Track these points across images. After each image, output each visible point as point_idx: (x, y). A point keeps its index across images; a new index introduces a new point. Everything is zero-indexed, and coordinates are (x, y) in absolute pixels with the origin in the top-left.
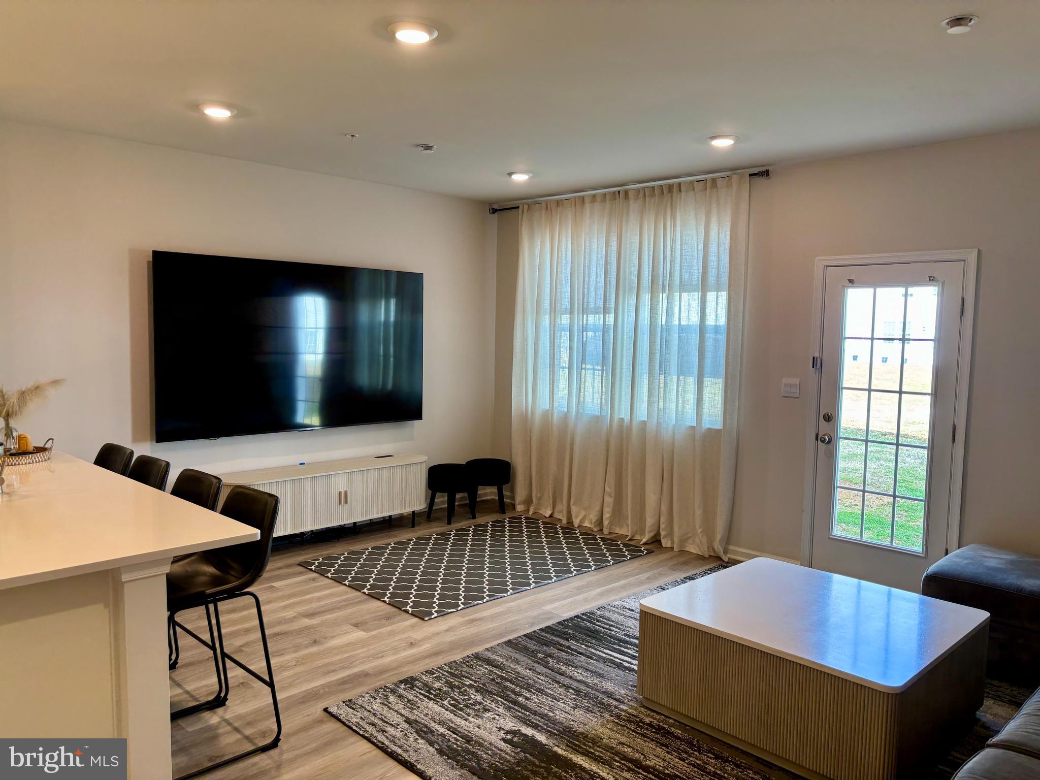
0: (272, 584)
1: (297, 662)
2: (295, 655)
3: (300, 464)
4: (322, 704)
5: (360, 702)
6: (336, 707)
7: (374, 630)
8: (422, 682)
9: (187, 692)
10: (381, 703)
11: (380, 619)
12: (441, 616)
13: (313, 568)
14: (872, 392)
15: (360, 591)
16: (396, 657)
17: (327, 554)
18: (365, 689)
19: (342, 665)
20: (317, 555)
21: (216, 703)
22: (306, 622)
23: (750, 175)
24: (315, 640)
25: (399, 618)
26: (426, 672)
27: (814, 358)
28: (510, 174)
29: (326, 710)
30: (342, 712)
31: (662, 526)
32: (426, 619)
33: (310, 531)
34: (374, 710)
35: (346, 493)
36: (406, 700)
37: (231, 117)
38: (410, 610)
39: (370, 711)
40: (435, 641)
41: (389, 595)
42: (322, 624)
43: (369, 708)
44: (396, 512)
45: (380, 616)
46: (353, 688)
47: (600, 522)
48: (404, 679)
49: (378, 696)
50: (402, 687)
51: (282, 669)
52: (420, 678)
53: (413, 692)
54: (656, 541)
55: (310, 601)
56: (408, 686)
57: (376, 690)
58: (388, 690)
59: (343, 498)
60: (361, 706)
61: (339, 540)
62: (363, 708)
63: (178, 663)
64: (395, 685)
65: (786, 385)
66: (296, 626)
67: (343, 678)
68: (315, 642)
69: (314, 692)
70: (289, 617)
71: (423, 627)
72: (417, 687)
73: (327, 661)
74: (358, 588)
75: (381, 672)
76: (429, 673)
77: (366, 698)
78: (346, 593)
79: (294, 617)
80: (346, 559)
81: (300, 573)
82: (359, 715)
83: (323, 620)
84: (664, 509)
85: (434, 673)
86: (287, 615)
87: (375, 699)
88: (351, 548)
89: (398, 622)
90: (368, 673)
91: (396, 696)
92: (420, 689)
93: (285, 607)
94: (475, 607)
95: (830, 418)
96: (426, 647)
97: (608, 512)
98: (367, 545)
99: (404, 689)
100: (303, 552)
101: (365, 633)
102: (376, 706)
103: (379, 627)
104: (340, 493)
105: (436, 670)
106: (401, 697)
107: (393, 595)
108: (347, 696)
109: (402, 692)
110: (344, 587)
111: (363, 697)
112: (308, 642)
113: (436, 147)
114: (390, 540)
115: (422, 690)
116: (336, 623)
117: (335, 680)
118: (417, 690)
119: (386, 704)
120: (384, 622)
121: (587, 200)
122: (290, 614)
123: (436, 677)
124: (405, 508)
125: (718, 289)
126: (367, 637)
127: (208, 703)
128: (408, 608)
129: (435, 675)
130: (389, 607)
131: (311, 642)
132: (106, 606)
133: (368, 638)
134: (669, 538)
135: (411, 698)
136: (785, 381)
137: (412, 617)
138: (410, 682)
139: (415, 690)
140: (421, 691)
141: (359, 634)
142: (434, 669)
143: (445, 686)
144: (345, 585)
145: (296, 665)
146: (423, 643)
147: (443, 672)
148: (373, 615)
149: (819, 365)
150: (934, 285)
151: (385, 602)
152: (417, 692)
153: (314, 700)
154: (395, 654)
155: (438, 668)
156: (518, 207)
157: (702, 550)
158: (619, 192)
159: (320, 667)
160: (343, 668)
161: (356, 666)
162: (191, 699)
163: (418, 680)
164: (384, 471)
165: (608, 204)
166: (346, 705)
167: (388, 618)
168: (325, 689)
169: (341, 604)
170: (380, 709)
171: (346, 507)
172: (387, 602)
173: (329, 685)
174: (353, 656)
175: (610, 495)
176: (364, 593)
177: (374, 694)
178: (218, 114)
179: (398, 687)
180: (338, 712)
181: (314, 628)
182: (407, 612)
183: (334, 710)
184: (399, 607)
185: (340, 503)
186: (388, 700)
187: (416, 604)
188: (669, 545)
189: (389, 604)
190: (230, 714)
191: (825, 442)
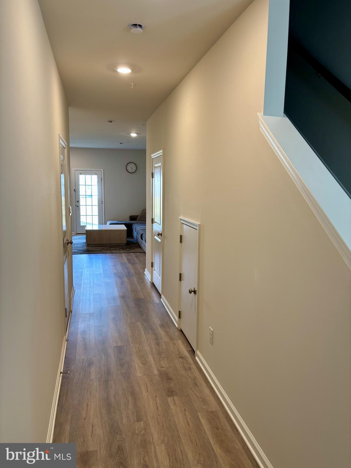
14: (86, 196)
27: (74, 189)
149: (75, 191)
191: (78, 206)
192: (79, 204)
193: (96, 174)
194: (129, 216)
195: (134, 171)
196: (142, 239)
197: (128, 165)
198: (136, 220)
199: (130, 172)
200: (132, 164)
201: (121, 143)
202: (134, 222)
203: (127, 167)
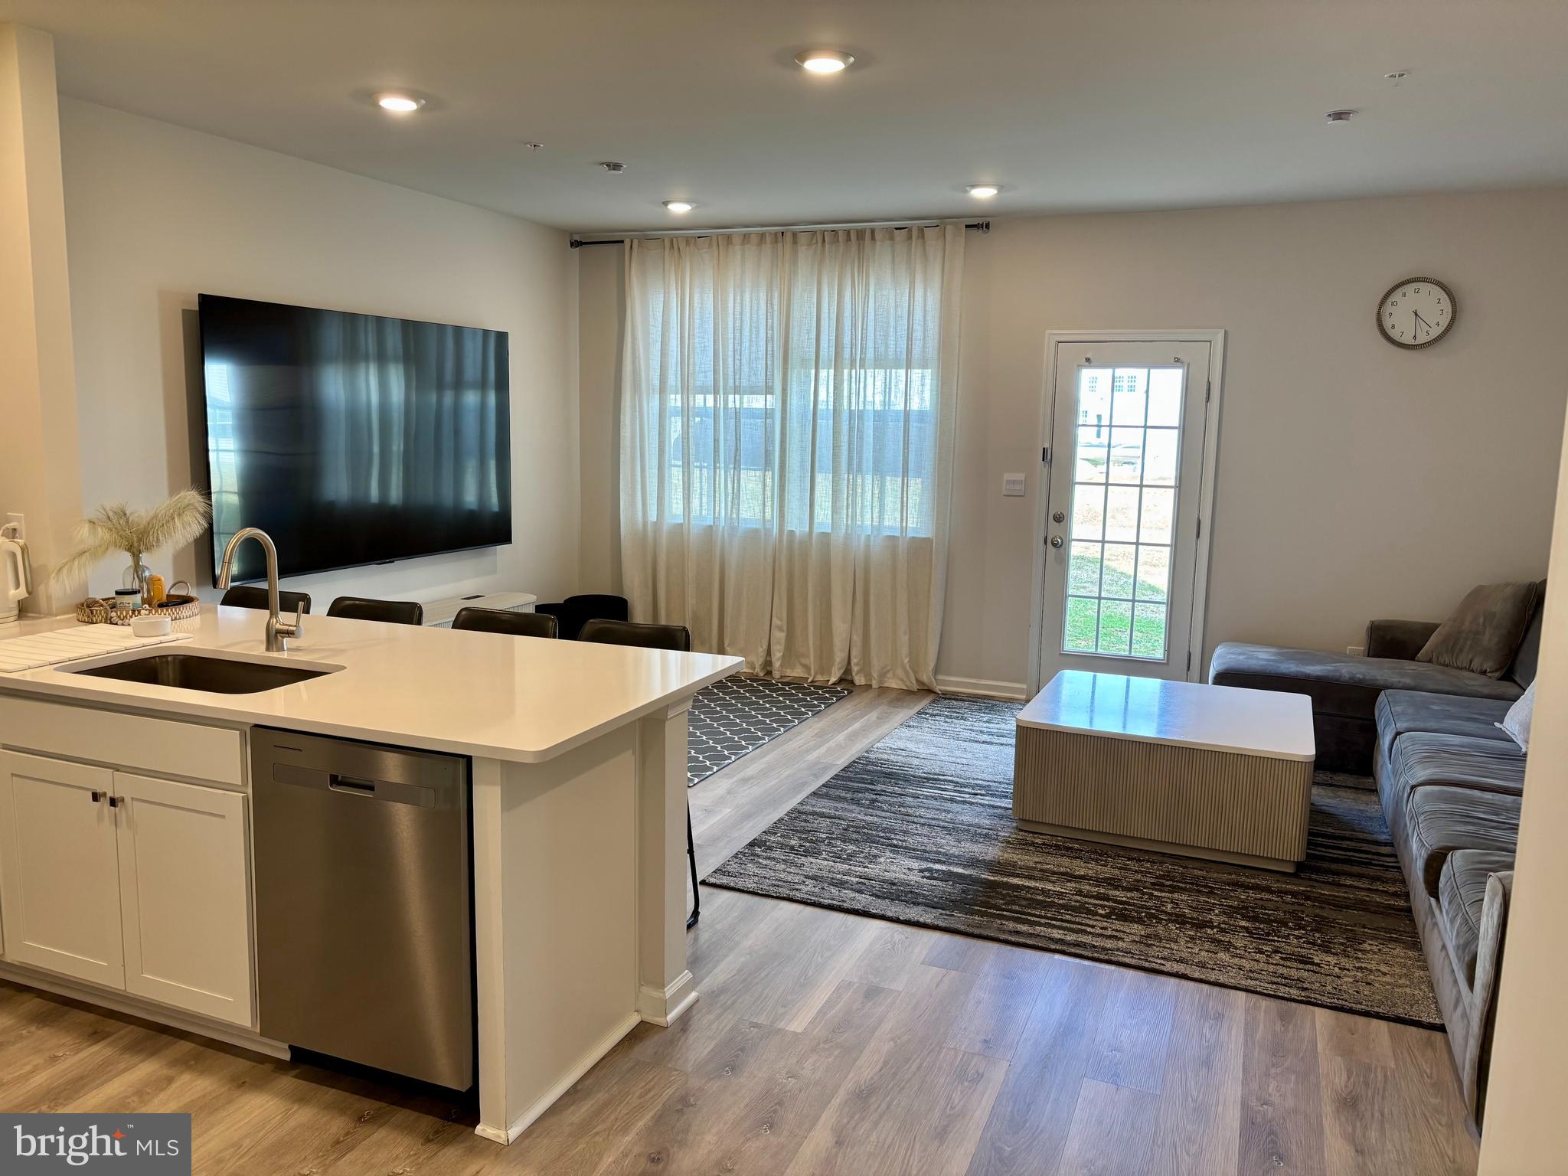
12: (702, 780)
14: (1109, 487)
23: (967, 226)
27: (1044, 449)
28: (666, 203)
31: (854, 661)
37: (417, 111)
47: (768, 664)
54: (846, 680)
65: (1008, 482)
84: (857, 639)
94: (728, 767)
95: (1062, 518)
97: (779, 651)
113: (625, 166)
121: (737, 240)
125: (924, 366)
134: (862, 675)
136: (1007, 476)
149: (1049, 458)
150: (1178, 367)
156: (622, 242)
157: (908, 683)
158: (783, 233)
165: (767, 247)
175: (780, 629)
178: (398, 106)
188: (863, 682)
191: (1055, 545)
192: (1067, 530)
193: (1177, 360)
194: (1367, 624)
195: (1435, 332)
196: (1433, 890)
197: (1397, 296)
198: (1412, 657)
199: (1407, 339)
200: (1425, 287)
201: (1339, 116)
202: (1395, 679)
203: (1388, 308)
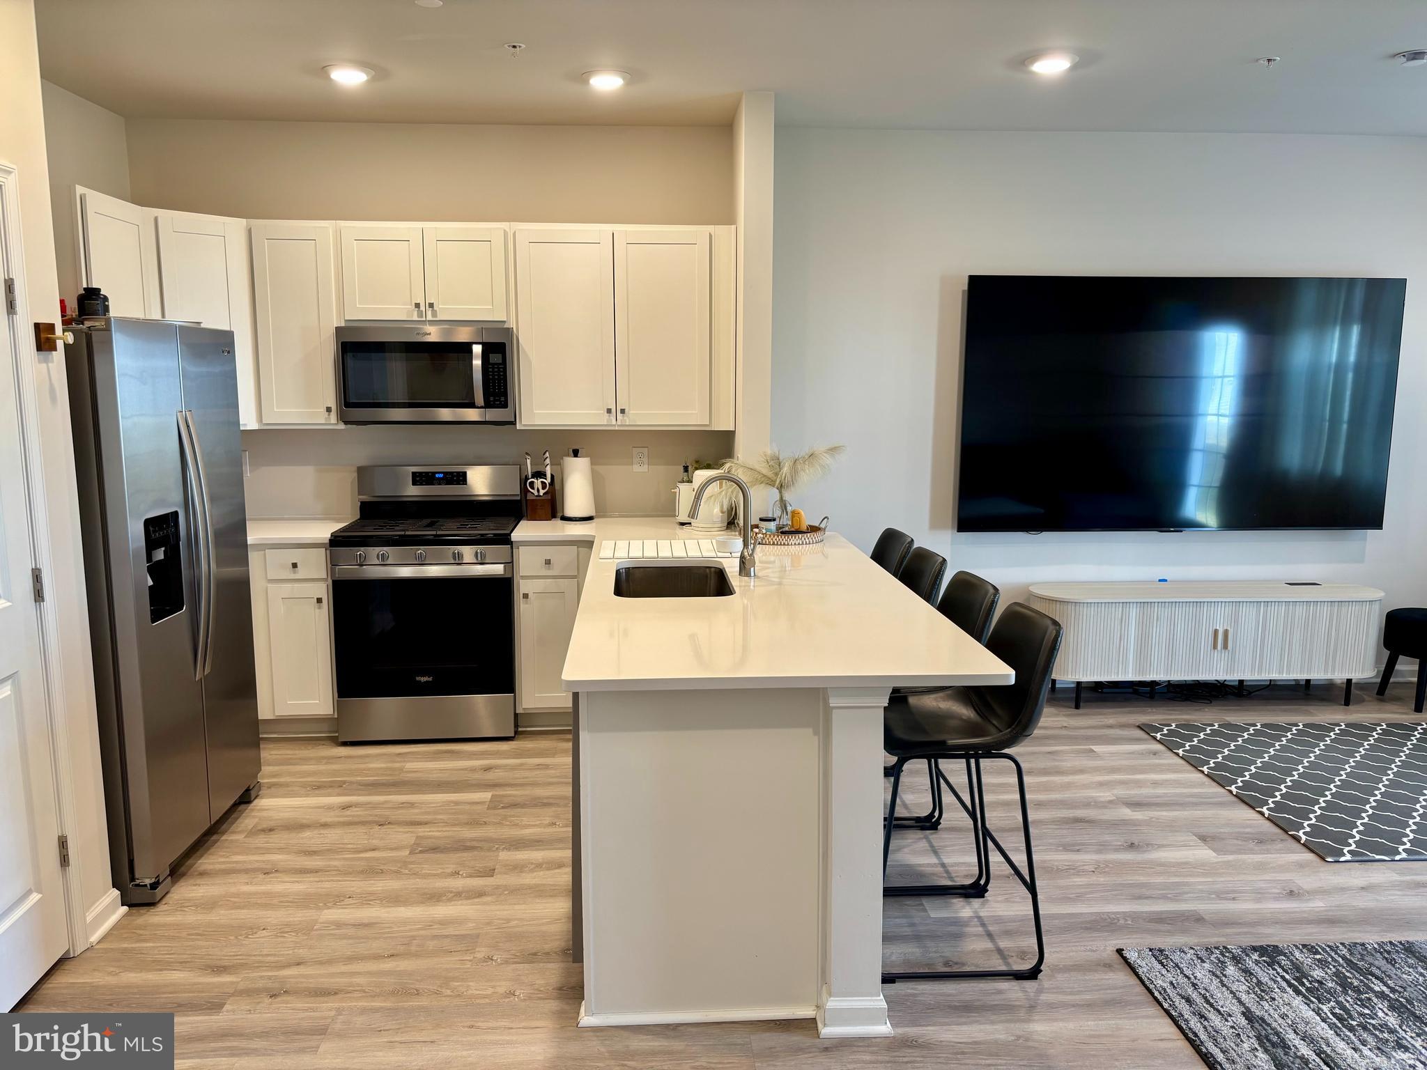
0: (1091, 747)
1: (1096, 869)
2: (1095, 857)
3: (1160, 581)
4: (1118, 942)
5: (1176, 957)
6: (1136, 954)
7: (1232, 853)
8: (1291, 961)
9: (943, 865)
10: (1210, 971)
11: (1246, 839)
12: (1358, 862)
13: (1158, 736)
15: (1224, 787)
16: (1257, 906)
17: (1185, 720)
18: (1192, 940)
19: (1164, 892)
20: (1170, 717)
21: (972, 891)
22: (1127, 813)
24: (1132, 844)
25: (1280, 846)
26: (1304, 946)
29: (1120, 951)
30: (1143, 964)
32: (1329, 859)
33: (1165, 682)
34: (1195, 977)
35: (1226, 633)
36: (1254, 980)
38: (1304, 838)
39: (1189, 978)
40: (1336, 900)
41: (1272, 805)
42: (1148, 823)
43: (1188, 972)
44: (1317, 674)
45: (1248, 833)
46: (1171, 933)
48: (1261, 947)
49: (1209, 958)
50: (1254, 957)
51: (1072, 871)
52: (1290, 952)
53: (1271, 972)
55: (1139, 784)
56: (1264, 958)
57: (1207, 948)
58: (1227, 954)
59: (1221, 641)
60: (1177, 965)
61: (1211, 703)
62: (1179, 968)
63: (940, 823)
64: (1244, 951)
66: (1108, 815)
67: (1162, 912)
68: (1132, 846)
69: (1109, 920)
70: (1102, 799)
71: (1319, 872)
72: (1280, 966)
73: (1143, 879)
74: (1222, 783)
75: (1225, 922)
76: (1308, 950)
77: (1189, 955)
78: (1202, 785)
79: (1110, 802)
80: (1214, 732)
81: (1137, 740)
82: (1169, 977)
83: (1152, 816)
85: (1317, 953)
86: (1100, 797)
87: (1203, 961)
88: (1227, 719)
89: (1279, 851)
90: (1203, 918)
91: (1240, 969)
92: (1284, 970)
93: (1101, 785)
96: (1317, 905)
98: (1255, 718)
99: (1257, 962)
100: (1150, 710)
101: (1214, 854)
102: (1202, 973)
103: (1239, 852)
104: (1216, 632)
105: (1323, 949)
106: (1247, 972)
107: (1279, 807)
108: (1158, 942)
109: (1250, 964)
110: (1201, 775)
111: (1183, 951)
112: (1120, 843)
114: (1299, 718)
115: (1288, 973)
116: (1172, 827)
117: (1146, 912)
118: (1279, 970)
119: (1218, 974)
120: (1251, 845)
122: (1105, 795)
123: (1319, 960)
124: (1333, 671)
126: (1215, 860)
127: (963, 887)
128: (1301, 833)
129: (1318, 957)
130: (1268, 823)
131: (1125, 845)
132: (816, 733)
133: (1216, 863)
135: (1265, 979)
137: (1304, 849)
138: (1270, 954)
139: (1276, 970)
140: (1285, 974)
141: (1205, 854)
142: (1319, 946)
143: (1333, 980)
144: (1203, 772)
145: (1093, 871)
146: (1312, 897)
147: (1336, 957)
148: (1237, 830)
151: (1262, 814)
152: (1278, 973)
153: (1107, 931)
154: (1258, 900)
155: (1329, 946)
159: (1131, 885)
160: (1164, 898)
161: (1185, 901)
162: (945, 875)
163: (1285, 955)
164: (1297, 607)
166: (1154, 956)
167: (1261, 840)
168: (1126, 920)
169: (1187, 799)
170: (1206, 981)
171: (1225, 654)
172: (1266, 816)
173: (1135, 916)
174: (1187, 884)
176: (1231, 792)
177: (1203, 954)
178: (1052, 67)
179: (1247, 955)
180: (1138, 961)
181: (1135, 825)
182: (1297, 839)
183: (1132, 956)
184: (1286, 828)
185: (1215, 647)
186: (1224, 970)
187: (1315, 831)
189: (1268, 819)
190: (987, 911)
